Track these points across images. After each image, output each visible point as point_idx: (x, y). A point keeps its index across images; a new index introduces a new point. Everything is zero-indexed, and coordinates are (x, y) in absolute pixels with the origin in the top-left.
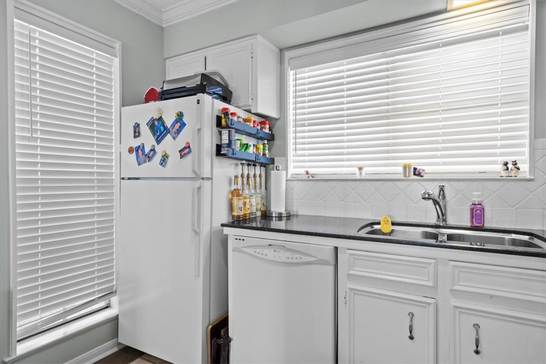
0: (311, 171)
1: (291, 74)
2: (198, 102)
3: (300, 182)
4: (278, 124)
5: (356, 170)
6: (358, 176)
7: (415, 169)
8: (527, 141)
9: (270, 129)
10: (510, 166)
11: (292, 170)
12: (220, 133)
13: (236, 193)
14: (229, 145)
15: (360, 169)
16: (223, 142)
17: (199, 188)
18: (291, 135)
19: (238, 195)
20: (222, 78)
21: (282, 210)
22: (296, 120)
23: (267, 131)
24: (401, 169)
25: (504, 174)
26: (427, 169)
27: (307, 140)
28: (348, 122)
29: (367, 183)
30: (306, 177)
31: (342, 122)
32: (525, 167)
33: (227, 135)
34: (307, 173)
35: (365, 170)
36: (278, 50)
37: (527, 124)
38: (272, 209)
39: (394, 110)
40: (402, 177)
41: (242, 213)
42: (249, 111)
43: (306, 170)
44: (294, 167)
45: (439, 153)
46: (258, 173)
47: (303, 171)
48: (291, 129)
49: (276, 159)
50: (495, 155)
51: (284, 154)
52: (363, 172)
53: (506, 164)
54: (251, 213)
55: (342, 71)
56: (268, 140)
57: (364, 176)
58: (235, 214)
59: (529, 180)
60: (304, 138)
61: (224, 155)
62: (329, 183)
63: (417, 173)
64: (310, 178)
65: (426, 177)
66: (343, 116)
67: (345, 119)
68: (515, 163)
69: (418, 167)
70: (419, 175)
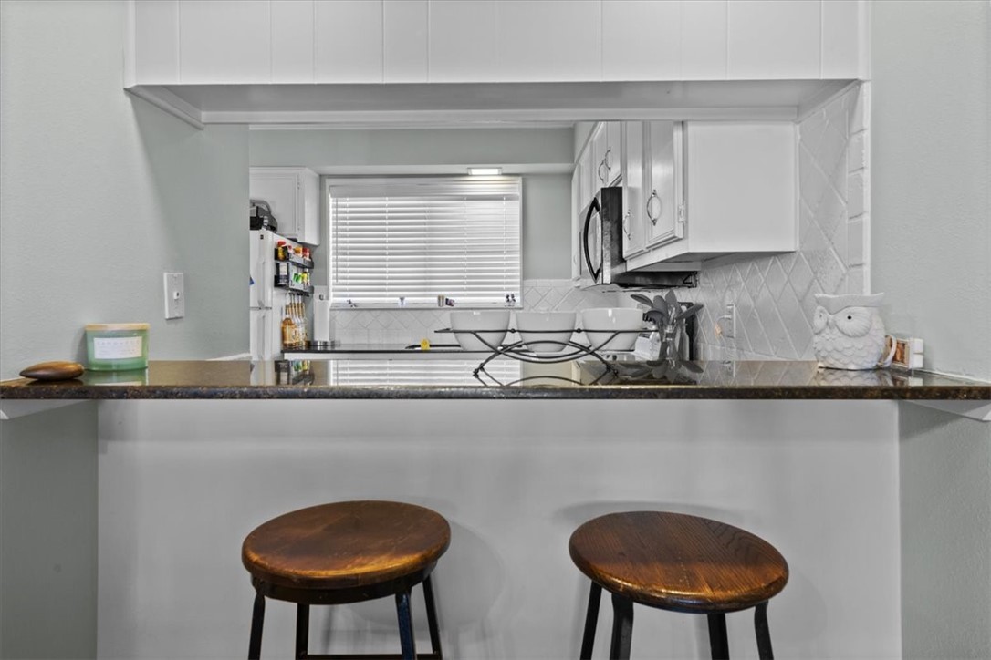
0: (353, 300)
1: (331, 201)
2: (262, 237)
3: (343, 312)
4: (317, 251)
5: (398, 299)
6: (399, 306)
7: (447, 300)
8: (518, 280)
9: (310, 257)
10: (510, 298)
11: (333, 300)
12: (278, 266)
13: (287, 322)
14: (287, 277)
15: (402, 299)
16: (281, 274)
17: (264, 317)
18: (331, 263)
19: (291, 324)
20: (268, 206)
21: (327, 339)
22: (337, 248)
23: (308, 259)
24: (436, 299)
25: (507, 304)
26: (456, 299)
27: (348, 269)
28: (390, 254)
29: (408, 312)
30: (349, 307)
31: (384, 254)
32: (518, 299)
33: (286, 267)
34: (350, 302)
35: (406, 299)
36: (317, 176)
37: (518, 268)
38: (316, 339)
39: (430, 248)
40: (437, 307)
41: (294, 341)
42: (295, 240)
43: (349, 299)
44: (335, 296)
45: (465, 287)
46: (296, 302)
47: (345, 300)
48: (331, 257)
49: (315, 287)
50: (502, 289)
51: (325, 282)
52: (405, 303)
53: (508, 297)
54: (299, 343)
55: (384, 206)
56: (309, 268)
57: (404, 307)
58: (288, 342)
59: (521, 309)
60: (345, 266)
61: (281, 286)
62: (373, 312)
63: (449, 303)
64: (352, 307)
65: (455, 306)
66: (384, 248)
67: (387, 251)
68: (513, 296)
69: (450, 298)
70: (450, 304)
